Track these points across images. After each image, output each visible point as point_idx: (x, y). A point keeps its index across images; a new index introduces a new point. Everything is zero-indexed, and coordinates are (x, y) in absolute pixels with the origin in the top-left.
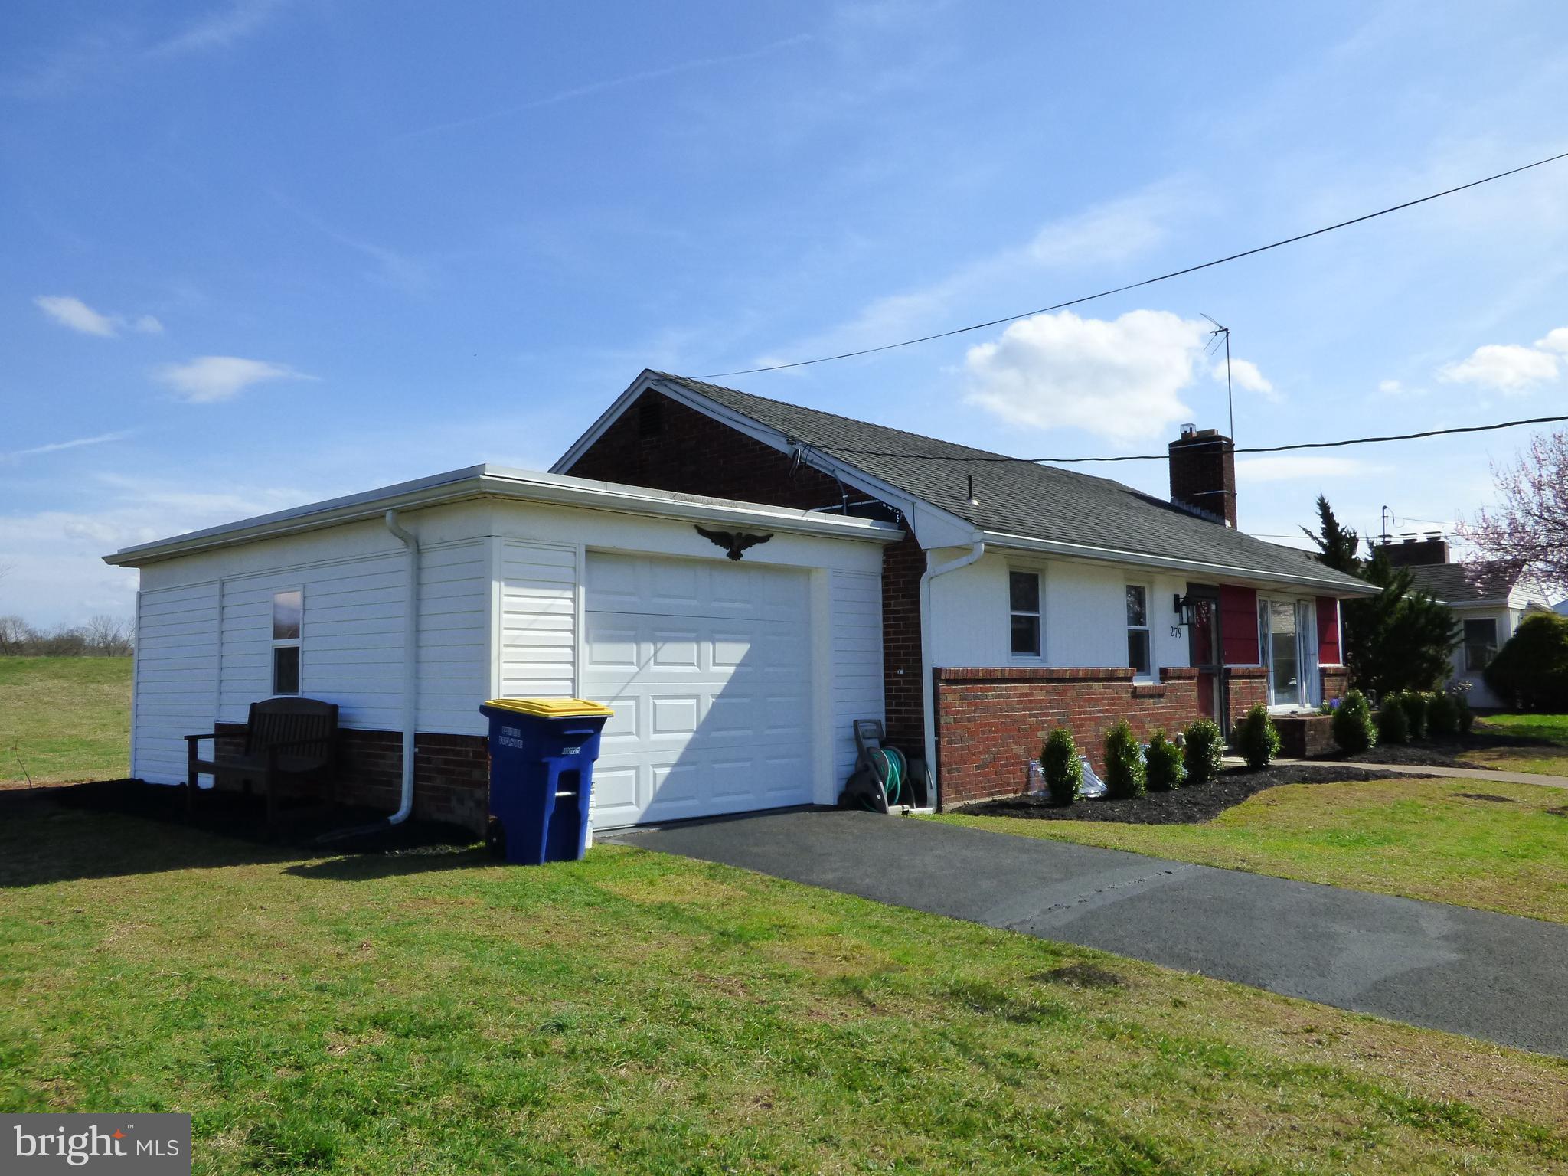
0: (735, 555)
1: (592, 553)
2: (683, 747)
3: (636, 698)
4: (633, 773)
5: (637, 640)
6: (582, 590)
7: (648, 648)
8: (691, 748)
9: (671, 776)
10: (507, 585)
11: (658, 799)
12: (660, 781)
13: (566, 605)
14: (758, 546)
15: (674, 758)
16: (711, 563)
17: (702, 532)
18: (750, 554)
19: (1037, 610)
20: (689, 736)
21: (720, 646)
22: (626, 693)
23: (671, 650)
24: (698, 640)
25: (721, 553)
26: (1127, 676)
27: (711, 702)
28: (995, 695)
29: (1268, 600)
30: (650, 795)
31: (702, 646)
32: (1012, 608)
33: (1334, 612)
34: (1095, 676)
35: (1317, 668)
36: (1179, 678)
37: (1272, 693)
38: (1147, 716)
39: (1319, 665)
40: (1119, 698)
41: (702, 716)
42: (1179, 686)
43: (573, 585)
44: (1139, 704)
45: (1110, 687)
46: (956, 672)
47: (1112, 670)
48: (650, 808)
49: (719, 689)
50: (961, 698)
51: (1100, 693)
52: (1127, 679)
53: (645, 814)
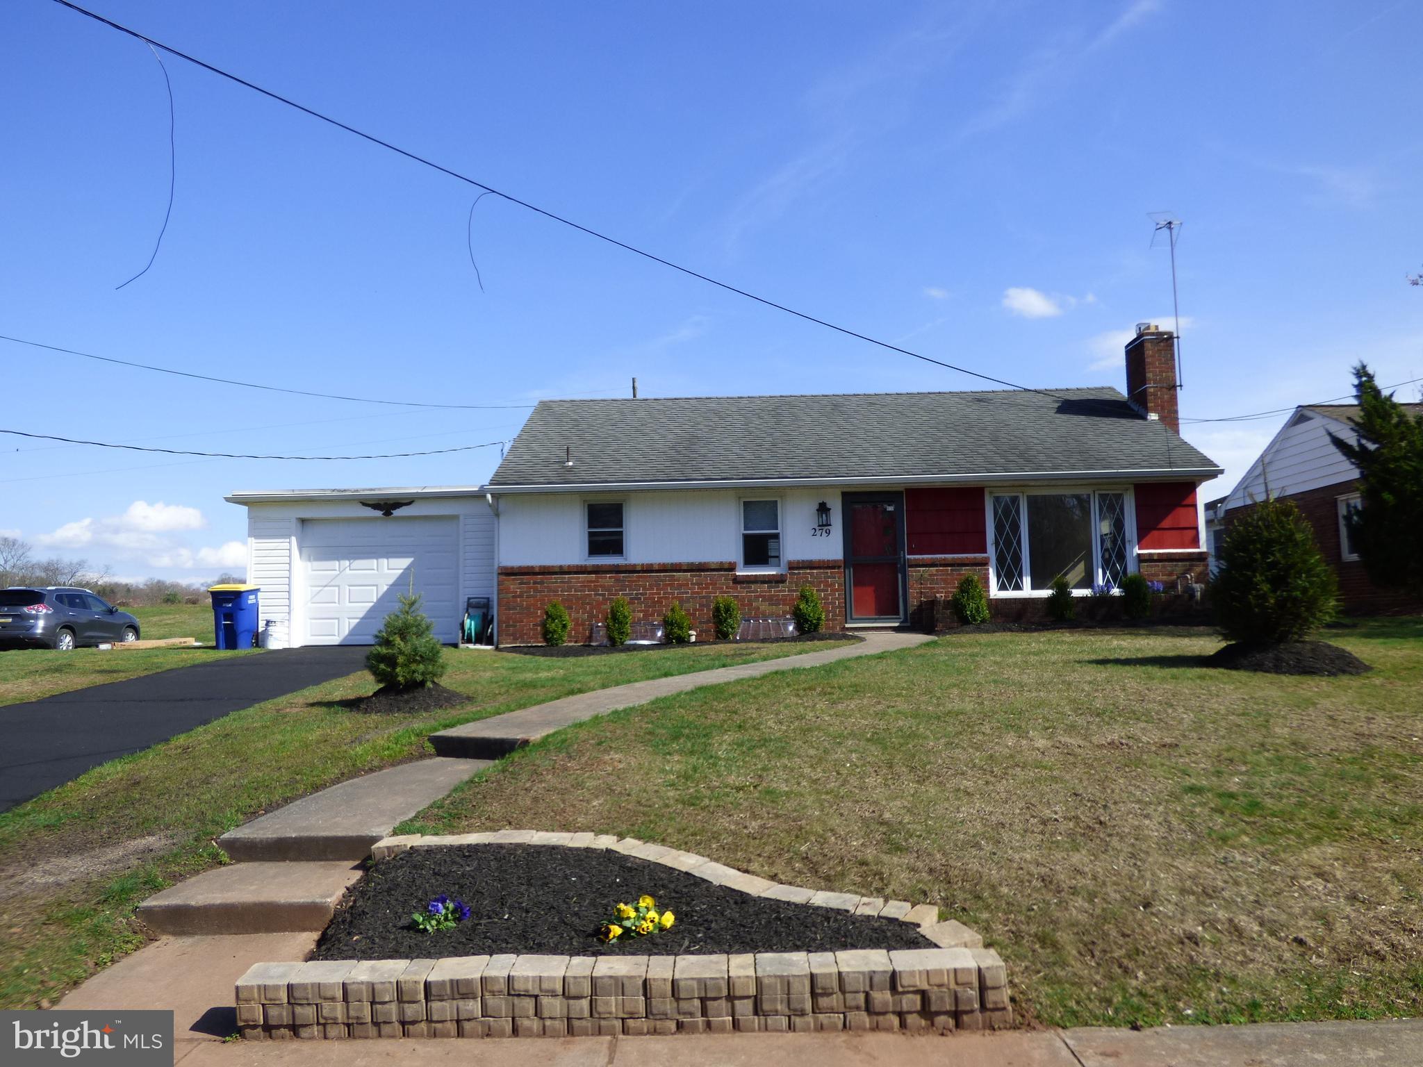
0: (388, 513)
1: (303, 521)
2: (367, 609)
3: (339, 586)
4: (337, 621)
5: (338, 559)
6: (294, 539)
7: (347, 563)
8: (372, 610)
9: (358, 624)
11: (352, 633)
12: (352, 626)
13: (286, 545)
14: (404, 507)
15: (361, 615)
16: (375, 519)
17: (364, 504)
18: (397, 513)
19: (621, 525)
20: (372, 604)
21: (392, 560)
22: (332, 583)
23: (357, 563)
24: (377, 558)
25: (379, 513)
26: (731, 567)
27: (385, 588)
28: (556, 582)
29: (1020, 495)
30: (347, 632)
31: (381, 560)
32: (590, 527)
33: (1191, 496)
34: (676, 568)
35: (1135, 554)
36: (812, 568)
37: (1024, 578)
38: (757, 597)
39: (1137, 551)
40: (713, 584)
41: (380, 594)
42: (812, 574)
43: (289, 536)
44: (744, 588)
45: (700, 576)
46: (512, 568)
47: (700, 564)
48: (345, 639)
49: (391, 582)
50: (521, 584)
51: (687, 580)
52: (726, 570)
53: (342, 641)
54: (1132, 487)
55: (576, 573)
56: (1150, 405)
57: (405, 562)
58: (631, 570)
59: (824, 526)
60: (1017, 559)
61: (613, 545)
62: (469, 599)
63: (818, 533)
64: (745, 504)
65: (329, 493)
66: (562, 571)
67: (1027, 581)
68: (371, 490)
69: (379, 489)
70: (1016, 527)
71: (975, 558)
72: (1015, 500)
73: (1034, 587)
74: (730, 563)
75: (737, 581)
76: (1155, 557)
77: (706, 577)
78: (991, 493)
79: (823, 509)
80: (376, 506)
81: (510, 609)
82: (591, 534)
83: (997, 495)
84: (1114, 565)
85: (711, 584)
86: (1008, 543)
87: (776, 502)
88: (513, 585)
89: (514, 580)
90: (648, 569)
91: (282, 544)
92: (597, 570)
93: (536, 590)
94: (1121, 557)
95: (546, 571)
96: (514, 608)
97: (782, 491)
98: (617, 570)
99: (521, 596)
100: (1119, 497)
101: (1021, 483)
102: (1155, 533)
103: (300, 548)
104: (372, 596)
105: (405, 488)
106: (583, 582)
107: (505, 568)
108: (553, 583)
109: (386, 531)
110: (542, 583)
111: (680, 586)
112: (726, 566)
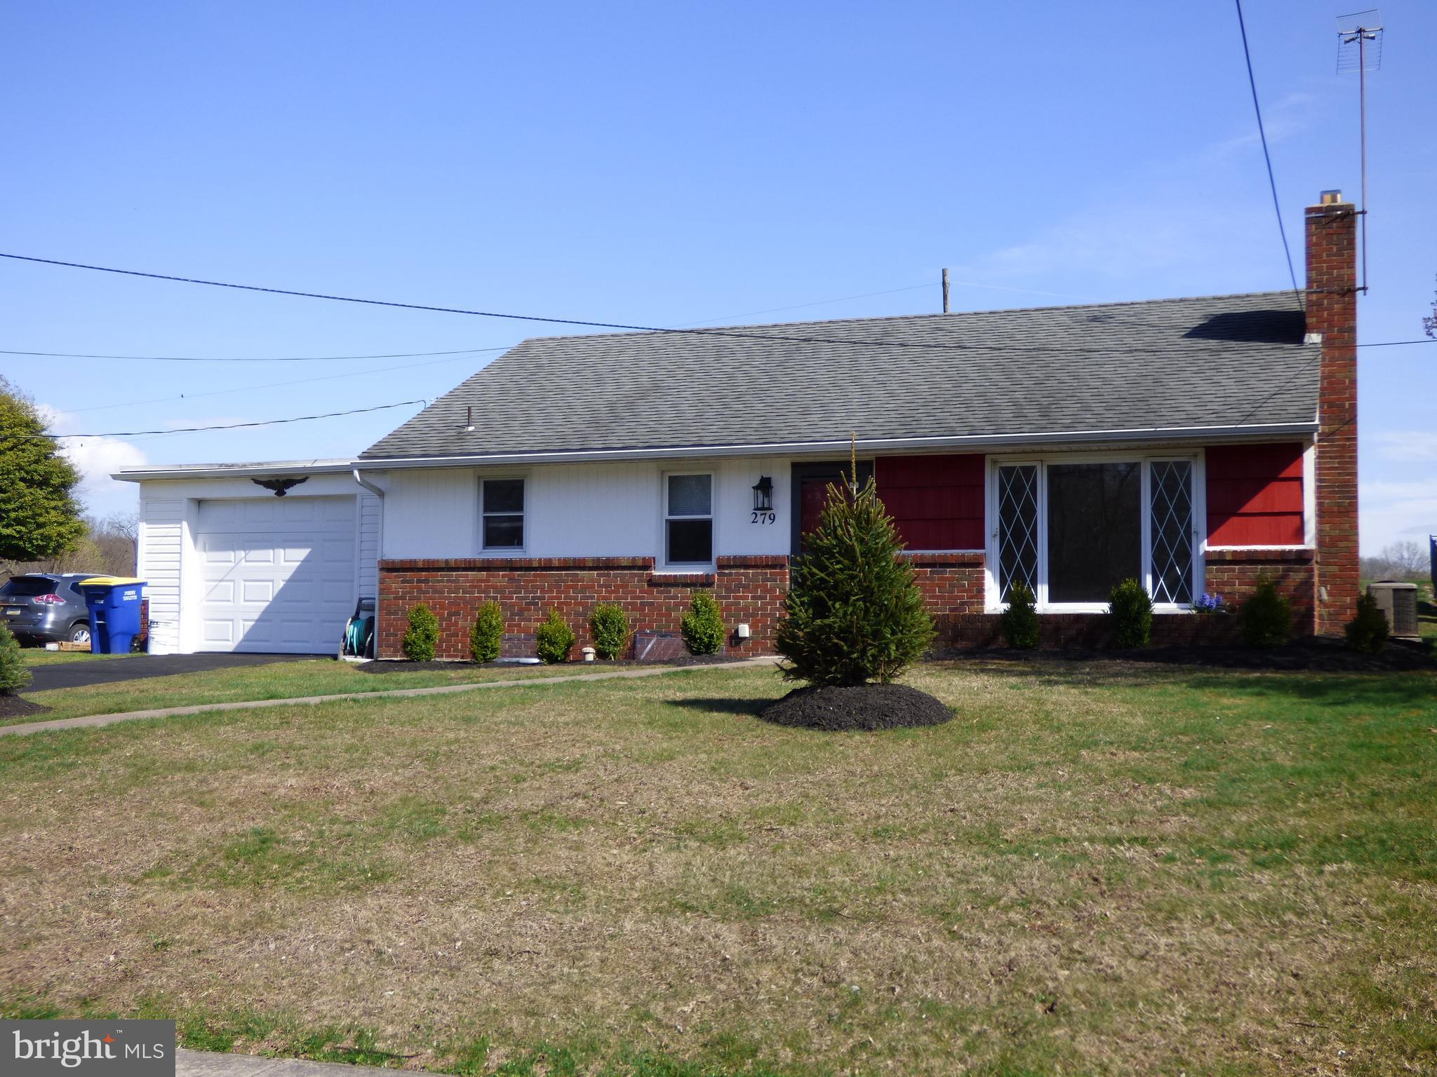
0: (280, 493)
1: (198, 502)
3: (234, 581)
4: (231, 623)
5: (233, 549)
6: (185, 524)
7: (242, 553)
9: (253, 627)
10: (148, 523)
11: (247, 638)
12: (247, 629)
13: (178, 531)
14: (297, 485)
15: (256, 616)
16: (267, 500)
17: (257, 482)
18: (291, 492)
19: (520, 508)
20: (267, 604)
21: (288, 551)
22: (228, 578)
23: (255, 554)
24: (273, 548)
25: (271, 493)
26: (647, 565)
27: (282, 584)
28: (442, 581)
29: (1038, 465)
30: (241, 637)
31: (277, 551)
32: (485, 510)
33: (1292, 467)
34: (578, 565)
35: (1201, 552)
36: (747, 567)
37: (1039, 587)
38: (677, 605)
39: (1205, 547)
40: (625, 586)
41: (276, 591)
42: (746, 575)
43: (179, 521)
44: (662, 593)
45: (608, 575)
46: (393, 562)
47: (608, 559)
48: (239, 645)
49: (287, 576)
50: (403, 582)
51: (592, 580)
52: (640, 568)
53: (237, 647)
54: (1202, 451)
55: (465, 569)
56: (1312, 325)
57: (301, 554)
58: (527, 567)
59: (763, 509)
60: (1030, 558)
61: (513, 536)
62: (361, 600)
63: (760, 519)
64: (672, 479)
65: (216, 469)
66: (448, 567)
67: (1043, 591)
68: (259, 464)
69: (268, 463)
70: (1030, 512)
71: (963, 556)
72: (1029, 472)
73: (1053, 598)
74: (644, 559)
75: (653, 583)
76: (1229, 558)
77: (616, 576)
78: (994, 462)
79: (765, 486)
80: (268, 484)
81: (391, 614)
82: (486, 519)
83: (1004, 465)
84: (1172, 567)
85: (621, 586)
86: (1018, 535)
87: (709, 477)
88: (396, 584)
89: (396, 577)
90: (547, 566)
91: (172, 529)
92: (488, 566)
93: (420, 590)
94: (1184, 555)
95: (431, 567)
96: (396, 613)
97: (716, 461)
98: (511, 566)
99: (403, 598)
100: (1184, 467)
101: (1029, 448)
102: (1234, 521)
103: (195, 536)
104: (269, 593)
105: (295, 462)
106: (472, 581)
107: (386, 562)
108: (439, 581)
109: (280, 514)
110: (426, 581)
111: (584, 588)
112: (640, 563)
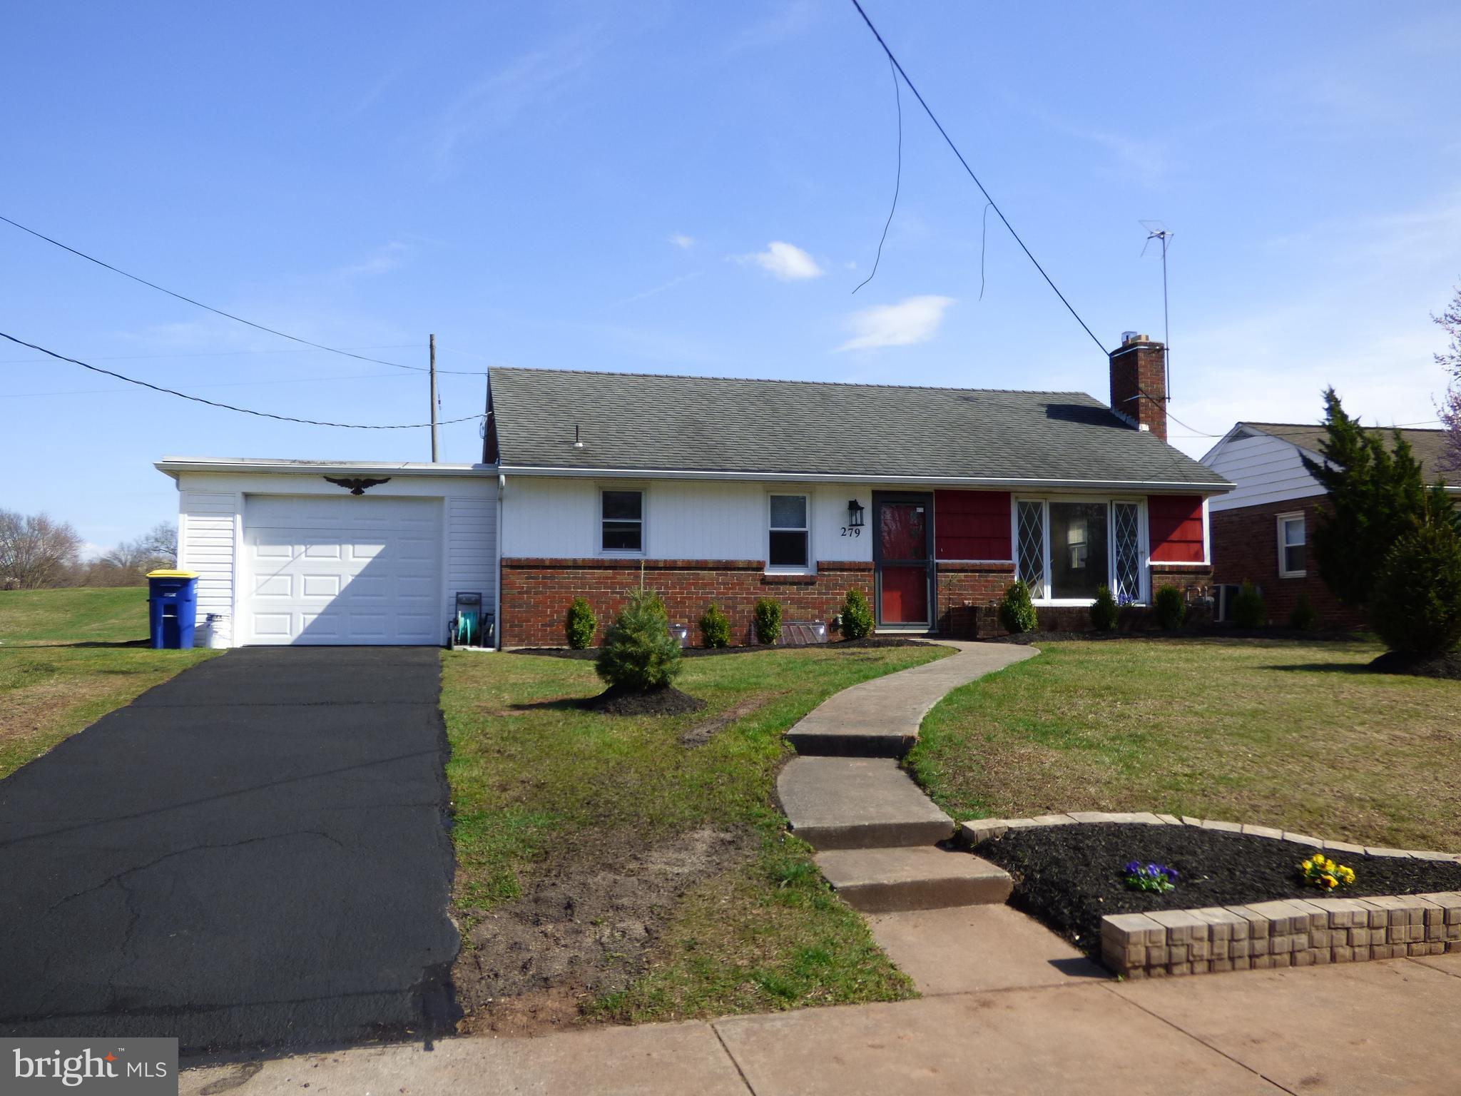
0: (358, 491)
1: (247, 496)
2: (327, 603)
3: (291, 575)
4: (288, 617)
5: (291, 543)
6: (239, 518)
7: (303, 548)
8: (332, 605)
9: (315, 621)
10: (189, 515)
11: (307, 631)
12: (307, 624)
13: (230, 525)
14: (378, 486)
15: (320, 610)
16: (340, 497)
17: (329, 480)
18: (369, 491)
19: (639, 517)
20: (333, 598)
21: (358, 547)
22: (281, 573)
23: (315, 549)
24: (340, 544)
25: (347, 491)
26: (760, 567)
27: (350, 579)
28: (569, 578)
29: (1044, 501)
30: (301, 630)
31: (344, 546)
32: (606, 515)
33: (1197, 511)
34: (702, 566)
35: (1147, 566)
36: (842, 570)
37: (1045, 587)
38: (786, 599)
39: (1149, 562)
40: (741, 584)
41: (343, 587)
42: (841, 576)
43: (233, 514)
44: (773, 589)
45: (726, 575)
46: (519, 560)
47: (727, 562)
48: (299, 637)
49: (357, 571)
50: (527, 578)
51: (712, 579)
52: (754, 569)
53: (295, 641)
54: (1145, 499)
55: (590, 568)
56: (1142, 415)
57: (374, 550)
58: (652, 566)
59: (855, 526)
60: (1038, 567)
61: (632, 539)
62: (458, 594)
63: (848, 532)
64: (772, 497)
65: (288, 464)
66: (576, 565)
67: (1048, 590)
68: (341, 463)
69: (352, 463)
70: (1038, 534)
71: (1002, 565)
72: (1037, 506)
73: (1054, 596)
74: (759, 562)
75: (765, 581)
76: (1167, 570)
77: (732, 576)
78: (1017, 498)
79: (854, 507)
80: (343, 482)
81: (514, 607)
82: (605, 525)
83: (1021, 500)
84: (1127, 575)
85: (738, 584)
86: (1030, 551)
87: (804, 498)
88: (520, 580)
89: (520, 573)
90: (671, 566)
91: (226, 522)
92: (615, 566)
93: (545, 586)
94: (1134, 568)
95: (558, 565)
96: (520, 606)
97: (811, 486)
98: (635, 566)
99: (527, 592)
100: (1133, 508)
101: (1045, 489)
102: (1165, 545)
103: (245, 528)
104: (333, 588)
105: (384, 463)
106: (599, 578)
107: (511, 560)
108: (565, 578)
109: (355, 512)
110: (552, 578)
111: (705, 585)
112: (755, 565)
